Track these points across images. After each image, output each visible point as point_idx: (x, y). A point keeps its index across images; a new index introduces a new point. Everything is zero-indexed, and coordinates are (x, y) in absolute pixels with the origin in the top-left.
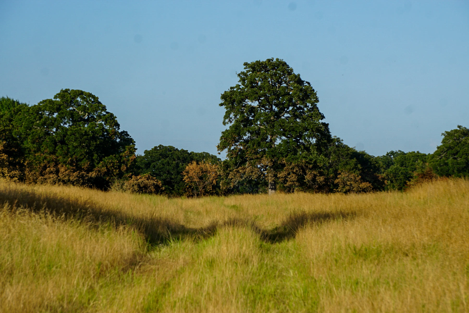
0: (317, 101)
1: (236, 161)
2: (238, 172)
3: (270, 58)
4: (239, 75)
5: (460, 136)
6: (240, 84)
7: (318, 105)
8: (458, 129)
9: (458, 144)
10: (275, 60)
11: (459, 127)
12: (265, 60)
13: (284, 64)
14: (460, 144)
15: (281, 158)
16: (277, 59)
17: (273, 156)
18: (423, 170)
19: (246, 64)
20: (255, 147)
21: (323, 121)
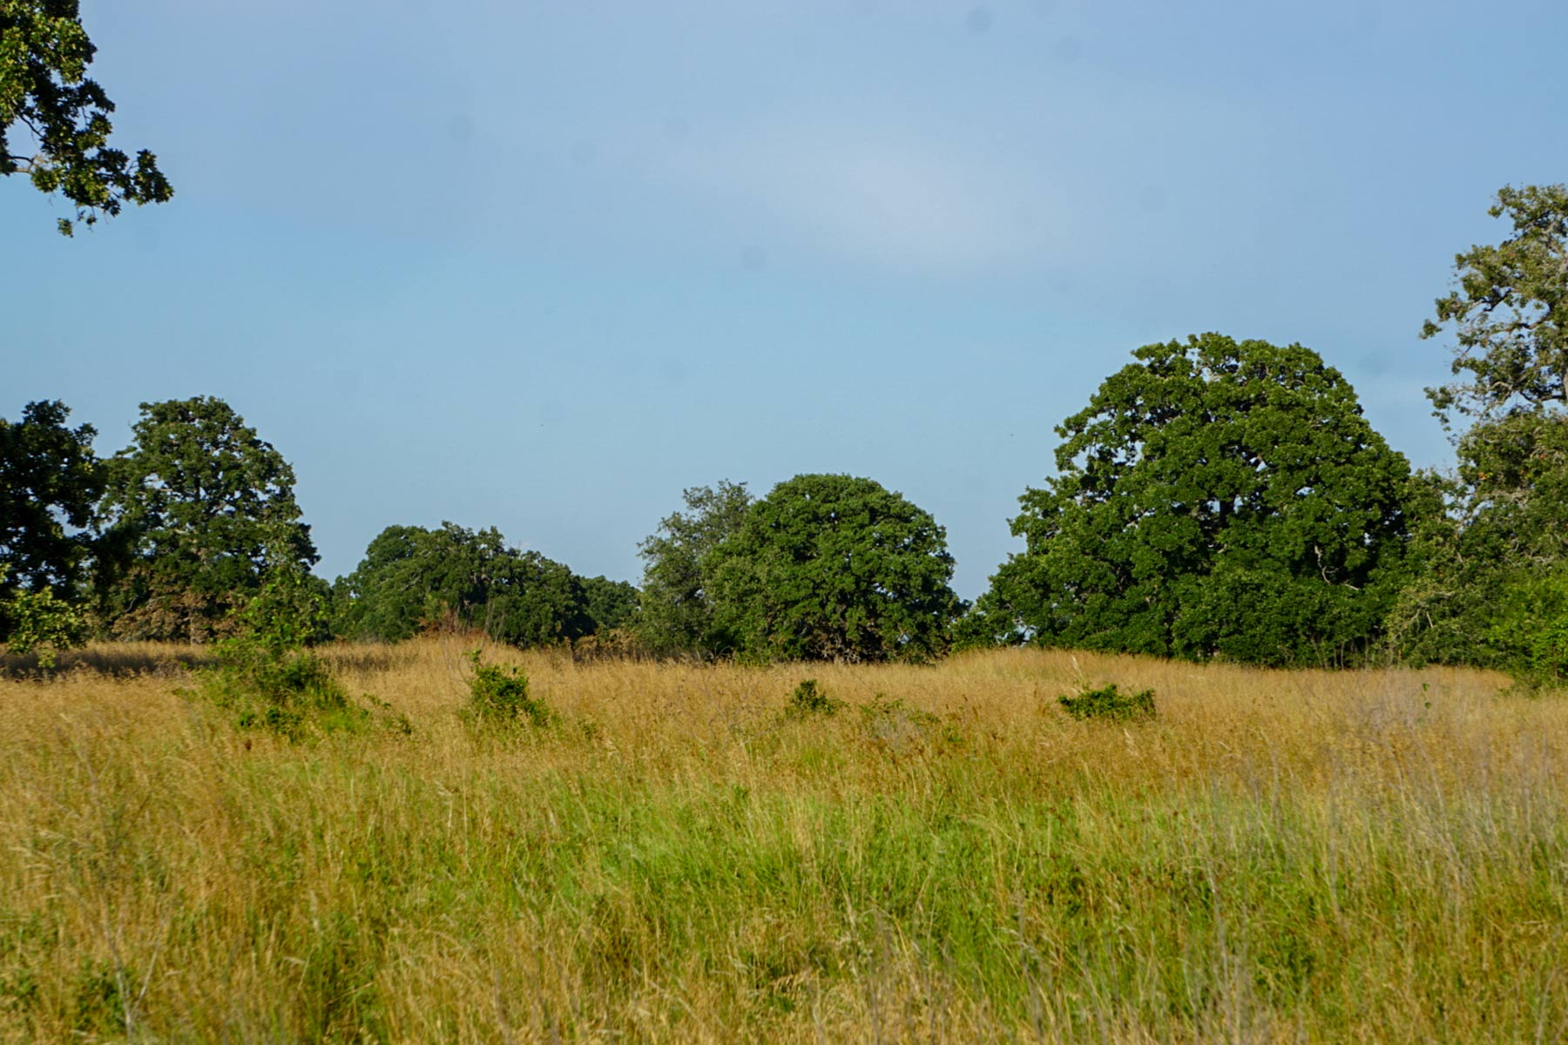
0: (292, 481)
1: (126, 598)
2: (133, 619)
3: (198, 395)
4: (134, 428)
5: (447, 544)
6: (136, 444)
7: (295, 489)
8: (444, 528)
9: (443, 558)
10: (206, 400)
11: (445, 524)
12: (187, 399)
13: (225, 408)
14: (446, 561)
15: (222, 592)
16: (212, 399)
17: (207, 589)
18: (438, 615)
19: (144, 406)
20: (169, 570)
21: (300, 520)
